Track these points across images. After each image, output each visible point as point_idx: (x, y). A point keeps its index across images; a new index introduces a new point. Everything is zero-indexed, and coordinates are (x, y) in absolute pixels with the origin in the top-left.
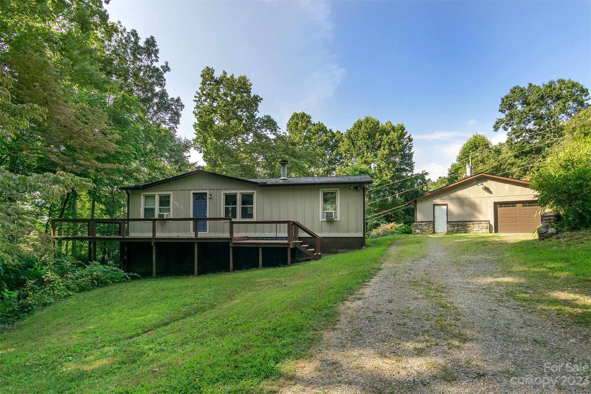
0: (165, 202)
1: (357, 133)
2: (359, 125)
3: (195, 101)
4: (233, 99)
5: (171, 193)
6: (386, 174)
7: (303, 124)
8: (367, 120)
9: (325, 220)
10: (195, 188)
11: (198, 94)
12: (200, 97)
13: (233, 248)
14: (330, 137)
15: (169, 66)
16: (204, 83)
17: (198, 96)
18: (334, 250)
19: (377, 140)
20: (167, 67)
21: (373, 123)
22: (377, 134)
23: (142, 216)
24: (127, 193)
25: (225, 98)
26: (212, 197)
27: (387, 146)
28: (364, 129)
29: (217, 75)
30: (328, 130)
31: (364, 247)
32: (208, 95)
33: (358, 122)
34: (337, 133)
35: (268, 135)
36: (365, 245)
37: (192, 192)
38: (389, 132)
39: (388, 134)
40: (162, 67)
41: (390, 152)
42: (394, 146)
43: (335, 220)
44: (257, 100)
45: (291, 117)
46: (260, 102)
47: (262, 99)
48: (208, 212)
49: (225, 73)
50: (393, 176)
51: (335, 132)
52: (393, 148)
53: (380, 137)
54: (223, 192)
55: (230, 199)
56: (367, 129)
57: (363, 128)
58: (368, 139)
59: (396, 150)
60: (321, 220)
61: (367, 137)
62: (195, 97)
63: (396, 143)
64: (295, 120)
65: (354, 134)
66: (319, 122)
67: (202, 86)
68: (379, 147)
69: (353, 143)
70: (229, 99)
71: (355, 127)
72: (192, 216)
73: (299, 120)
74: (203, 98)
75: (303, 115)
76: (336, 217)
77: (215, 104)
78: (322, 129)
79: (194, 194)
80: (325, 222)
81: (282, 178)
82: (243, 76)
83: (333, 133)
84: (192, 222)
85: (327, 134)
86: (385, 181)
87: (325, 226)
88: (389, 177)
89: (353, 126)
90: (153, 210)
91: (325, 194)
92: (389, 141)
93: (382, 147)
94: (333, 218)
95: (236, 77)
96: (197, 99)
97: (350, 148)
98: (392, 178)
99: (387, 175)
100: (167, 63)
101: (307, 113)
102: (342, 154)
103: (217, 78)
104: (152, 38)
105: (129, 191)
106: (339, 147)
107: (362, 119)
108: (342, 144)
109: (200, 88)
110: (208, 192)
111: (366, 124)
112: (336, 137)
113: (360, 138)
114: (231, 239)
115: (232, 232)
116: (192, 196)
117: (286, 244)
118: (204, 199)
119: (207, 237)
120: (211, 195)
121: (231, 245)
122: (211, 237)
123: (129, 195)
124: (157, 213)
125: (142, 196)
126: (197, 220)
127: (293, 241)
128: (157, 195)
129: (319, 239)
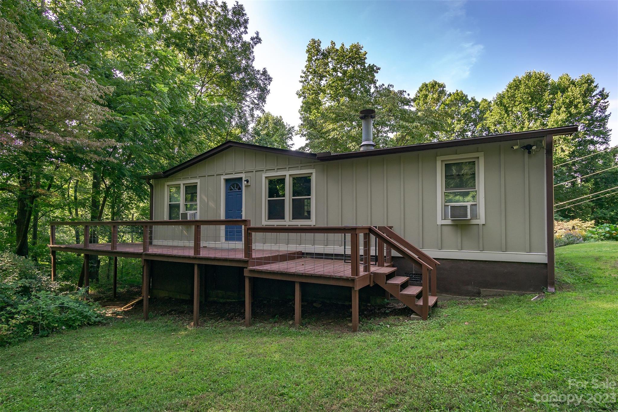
0: (191, 191)
1: (513, 96)
2: (516, 85)
3: (301, 82)
4: (345, 73)
5: (198, 181)
6: (562, 148)
7: (434, 96)
8: (529, 77)
9: (448, 222)
10: (228, 171)
11: (304, 73)
12: (307, 76)
13: (250, 279)
14: (473, 107)
15: (260, 36)
16: (310, 60)
17: (304, 75)
18: (470, 288)
19: (547, 102)
20: (257, 37)
21: (539, 78)
22: (547, 94)
23: (166, 218)
24: (149, 184)
25: (334, 73)
26: (249, 184)
27: (563, 109)
28: (525, 89)
29: (324, 47)
30: (470, 99)
31: (551, 289)
32: (315, 73)
33: (515, 81)
34: (482, 101)
36: (552, 284)
37: (223, 177)
38: (567, 89)
39: (564, 90)
40: (252, 39)
41: (568, 117)
42: (576, 107)
43: (474, 222)
44: (373, 70)
45: (418, 89)
46: (377, 72)
47: (379, 69)
48: (243, 209)
49: (333, 43)
50: (573, 152)
51: (479, 100)
52: (573, 110)
53: (551, 96)
54: (264, 175)
55: (276, 187)
56: (529, 88)
57: (522, 87)
58: (530, 102)
59: (580, 113)
60: (440, 222)
61: (530, 98)
62: (302, 77)
63: (579, 103)
64: (424, 92)
65: (509, 97)
66: (457, 91)
67: (308, 63)
68: (550, 112)
69: (507, 111)
70: (340, 74)
71: (510, 88)
72: (223, 217)
73: (429, 92)
74: (310, 77)
75: (435, 85)
76: (475, 216)
77: (323, 82)
78: (461, 99)
79: (227, 180)
80: (449, 228)
81: (363, 143)
82: (356, 43)
83: (476, 103)
84: (223, 228)
85: (468, 105)
86: (561, 158)
87: (450, 235)
88: (567, 153)
89: (506, 88)
90: (178, 206)
91: (448, 167)
92: (567, 101)
93: (555, 111)
94: (469, 217)
95: (347, 46)
96: (303, 79)
97: (503, 118)
98: (572, 155)
99: (563, 151)
100: (257, 33)
101: (440, 81)
102: (489, 128)
103: (324, 50)
105: (153, 182)
106: (485, 119)
107: (521, 75)
108: (490, 114)
109: (306, 67)
110: (243, 176)
111: (527, 82)
112: (481, 106)
113: (517, 103)
114: (246, 262)
115: (248, 249)
116: (223, 183)
117: (347, 280)
118: (240, 188)
119: (212, 255)
120: (247, 181)
121: (246, 274)
122: (219, 255)
123: (151, 186)
124: (181, 211)
125: (166, 187)
126: (198, 224)
127: (369, 270)
128: (182, 186)
129: (428, 269)
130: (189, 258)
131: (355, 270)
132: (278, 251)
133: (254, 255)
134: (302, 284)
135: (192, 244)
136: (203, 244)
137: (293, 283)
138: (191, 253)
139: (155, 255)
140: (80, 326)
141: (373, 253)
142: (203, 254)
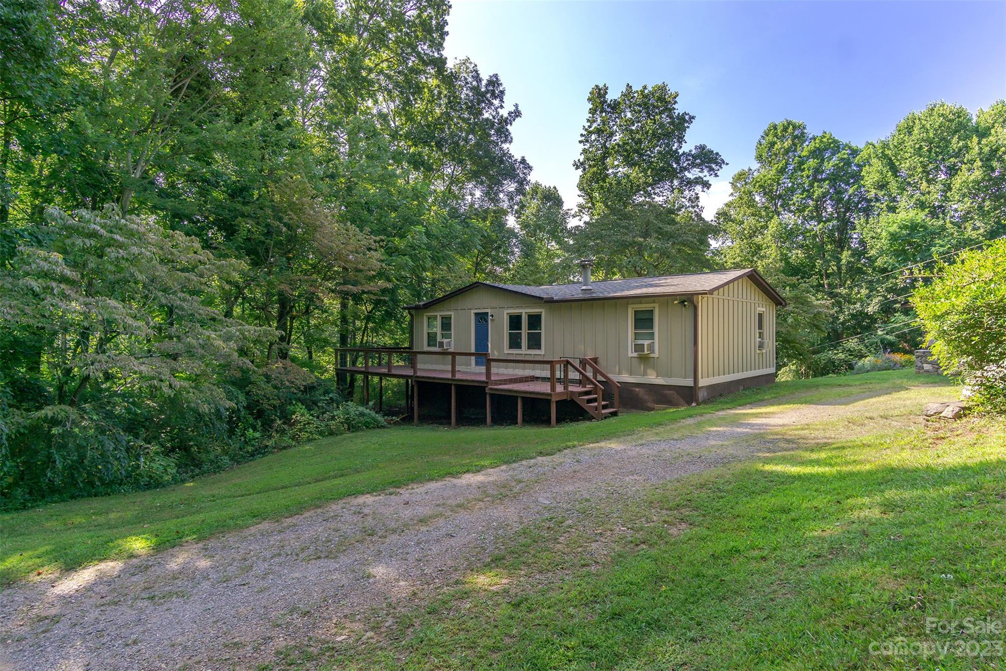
0: (446, 325)
5: (452, 313)
9: (635, 355)
10: (476, 307)
11: (586, 130)
12: (589, 135)
15: (520, 108)
16: (593, 111)
18: (649, 405)
20: (516, 111)
23: (425, 343)
24: (410, 313)
26: (494, 318)
30: (843, 145)
31: (693, 404)
35: (705, 179)
36: (696, 401)
37: (473, 312)
40: (510, 113)
43: (652, 355)
44: (684, 120)
46: (691, 123)
47: (693, 118)
48: (490, 339)
49: (629, 87)
54: (506, 312)
55: (515, 322)
60: (630, 355)
66: (824, 133)
72: (473, 350)
74: (594, 135)
75: (788, 126)
76: (652, 351)
79: (476, 314)
80: (635, 359)
82: (661, 83)
84: (473, 358)
87: (634, 365)
90: (436, 335)
91: (638, 313)
94: (646, 352)
95: (650, 88)
96: (584, 138)
100: (516, 106)
103: (612, 100)
104: (496, 76)
105: (413, 312)
109: (588, 120)
110: (489, 311)
114: (487, 383)
115: (488, 373)
116: (473, 317)
117: (548, 394)
118: (487, 322)
119: (464, 377)
120: (492, 316)
121: (487, 391)
122: (469, 378)
123: (412, 316)
124: (438, 340)
125: (425, 317)
126: (454, 355)
127: (567, 389)
128: (438, 317)
129: (601, 388)
130: (448, 379)
131: (553, 388)
132: (516, 375)
133: (493, 378)
134: (523, 398)
135: (449, 368)
136: (458, 368)
137: (517, 397)
138: (449, 376)
139: (423, 377)
140: (373, 428)
141: (558, 376)
142: (458, 376)
